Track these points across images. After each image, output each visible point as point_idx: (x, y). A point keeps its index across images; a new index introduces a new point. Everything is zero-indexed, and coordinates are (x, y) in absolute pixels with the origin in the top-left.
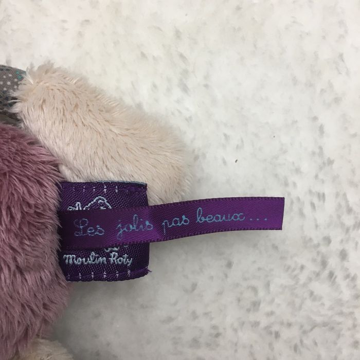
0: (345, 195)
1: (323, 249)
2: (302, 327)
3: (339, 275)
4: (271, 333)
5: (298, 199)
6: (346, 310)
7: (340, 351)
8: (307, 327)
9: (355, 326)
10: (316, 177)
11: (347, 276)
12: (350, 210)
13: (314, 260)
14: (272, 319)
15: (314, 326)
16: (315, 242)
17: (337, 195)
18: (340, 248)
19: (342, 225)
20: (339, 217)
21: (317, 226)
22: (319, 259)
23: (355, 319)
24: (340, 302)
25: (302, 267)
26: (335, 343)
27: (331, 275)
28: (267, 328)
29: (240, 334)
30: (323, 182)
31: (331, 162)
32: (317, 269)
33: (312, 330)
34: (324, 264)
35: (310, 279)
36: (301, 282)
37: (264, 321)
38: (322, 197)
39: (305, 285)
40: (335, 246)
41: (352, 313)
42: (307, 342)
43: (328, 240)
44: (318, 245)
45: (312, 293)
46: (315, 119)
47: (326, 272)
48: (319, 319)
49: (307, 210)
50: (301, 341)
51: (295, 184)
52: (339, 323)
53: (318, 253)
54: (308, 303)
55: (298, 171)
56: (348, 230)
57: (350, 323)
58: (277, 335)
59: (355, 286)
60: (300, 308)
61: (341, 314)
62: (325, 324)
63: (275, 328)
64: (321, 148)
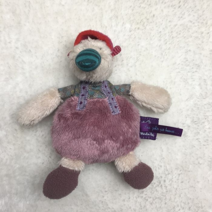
0: (166, 167)
1: (160, 179)
2: (153, 198)
3: (163, 186)
4: (146, 199)
5: (156, 167)
6: (164, 195)
7: (162, 205)
8: (154, 198)
9: (166, 199)
10: (160, 161)
11: (165, 186)
12: (167, 170)
13: (158, 182)
14: (146, 196)
15: (156, 198)
16: (159, 177)
17: (165, 166)
18: (164, 179)
19: (165, 173)
20: (165, 172)
21: (159, 174)
22: (159, 181)
23: (166, 197)
24: (163, 193)
25: (155, 183)
26: (161, 203)
27: (161, 186)
28: (145, 198)
29: (138, 199)
30: (162, 163)
31: (164, 158)
32: (158, 184)
33: (155, 199)
34: (160, 183)
35: (156, 186)
36: (154, 187)
37: (144, 196)
38: (161, 166)
39: (155, 188)
40: (163, 179)
41: (165, 196)
42: (154, 202)
43: (161, 177)
44: (159, 178)
45: (156, 190)
46: (161, 148)
47: (160, 185)
48: (157, 197)
49: (157, 169)
50: (153, 202)
51: (155, 163)
52: (162, 198)
53: (159, 180)
54: (155, 192)
55: (156, 160)
56: (166, 175)
57: (165, 198)
58: (147, 200)
59: (167, 189)
60: (153, 193)
61: (163, 195)
62: (159, 198)
63: (147, 198)
64: (162, 155)
